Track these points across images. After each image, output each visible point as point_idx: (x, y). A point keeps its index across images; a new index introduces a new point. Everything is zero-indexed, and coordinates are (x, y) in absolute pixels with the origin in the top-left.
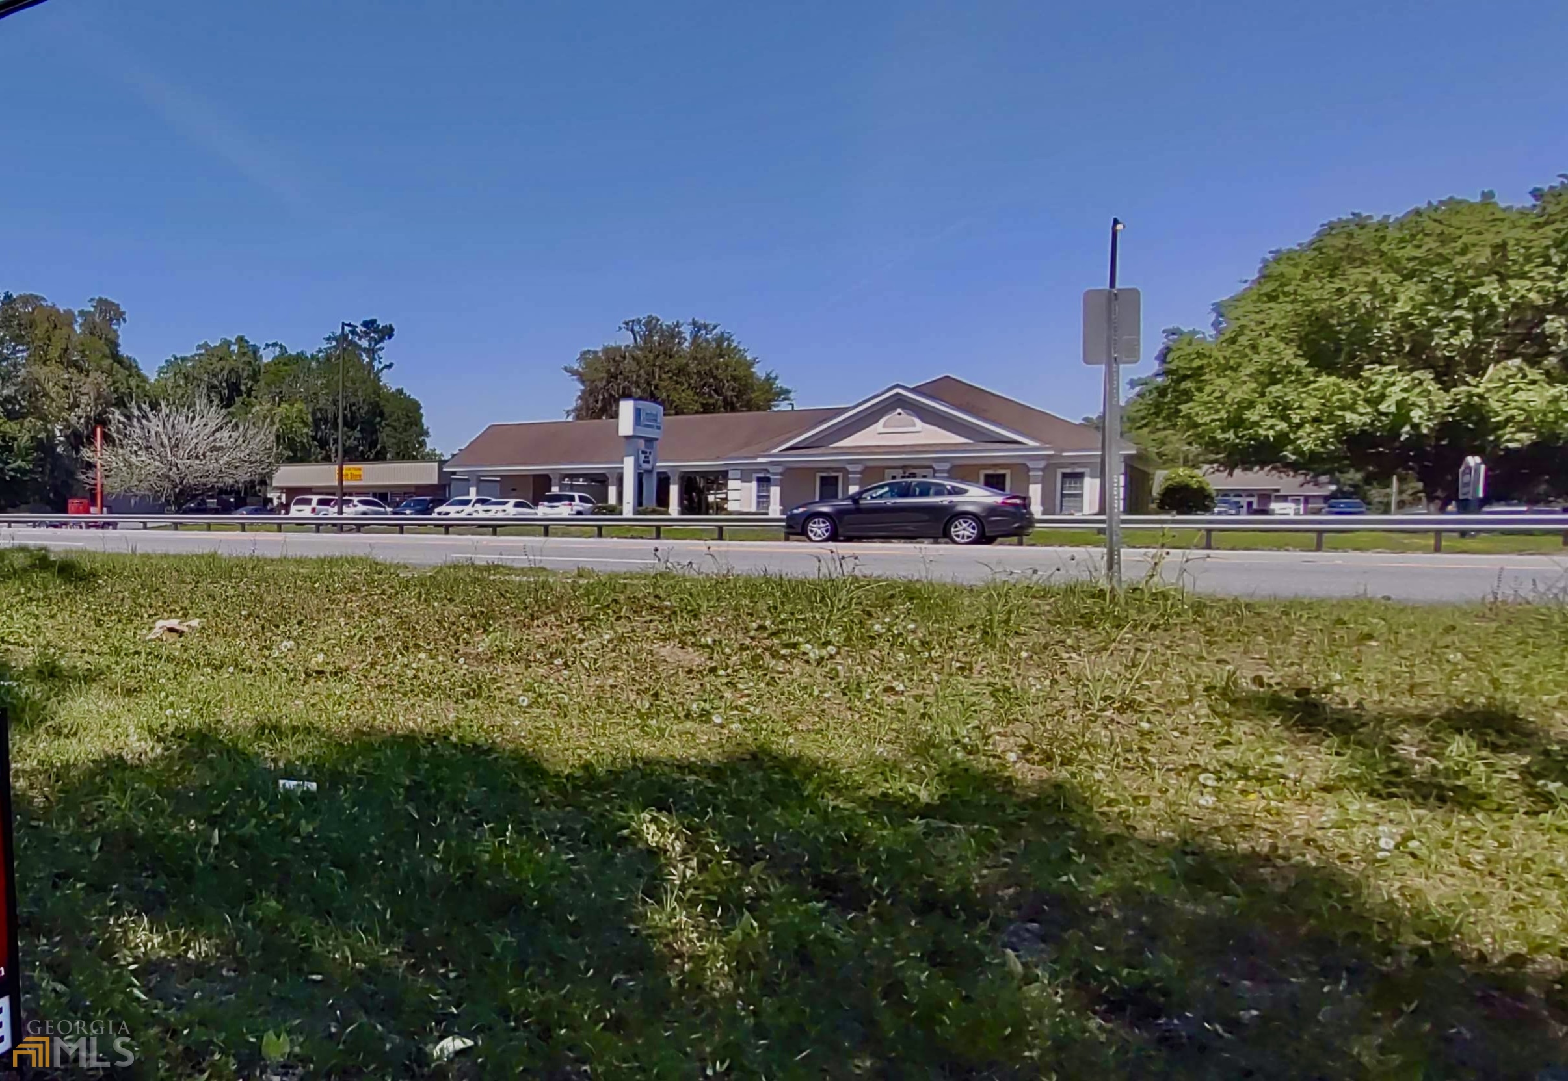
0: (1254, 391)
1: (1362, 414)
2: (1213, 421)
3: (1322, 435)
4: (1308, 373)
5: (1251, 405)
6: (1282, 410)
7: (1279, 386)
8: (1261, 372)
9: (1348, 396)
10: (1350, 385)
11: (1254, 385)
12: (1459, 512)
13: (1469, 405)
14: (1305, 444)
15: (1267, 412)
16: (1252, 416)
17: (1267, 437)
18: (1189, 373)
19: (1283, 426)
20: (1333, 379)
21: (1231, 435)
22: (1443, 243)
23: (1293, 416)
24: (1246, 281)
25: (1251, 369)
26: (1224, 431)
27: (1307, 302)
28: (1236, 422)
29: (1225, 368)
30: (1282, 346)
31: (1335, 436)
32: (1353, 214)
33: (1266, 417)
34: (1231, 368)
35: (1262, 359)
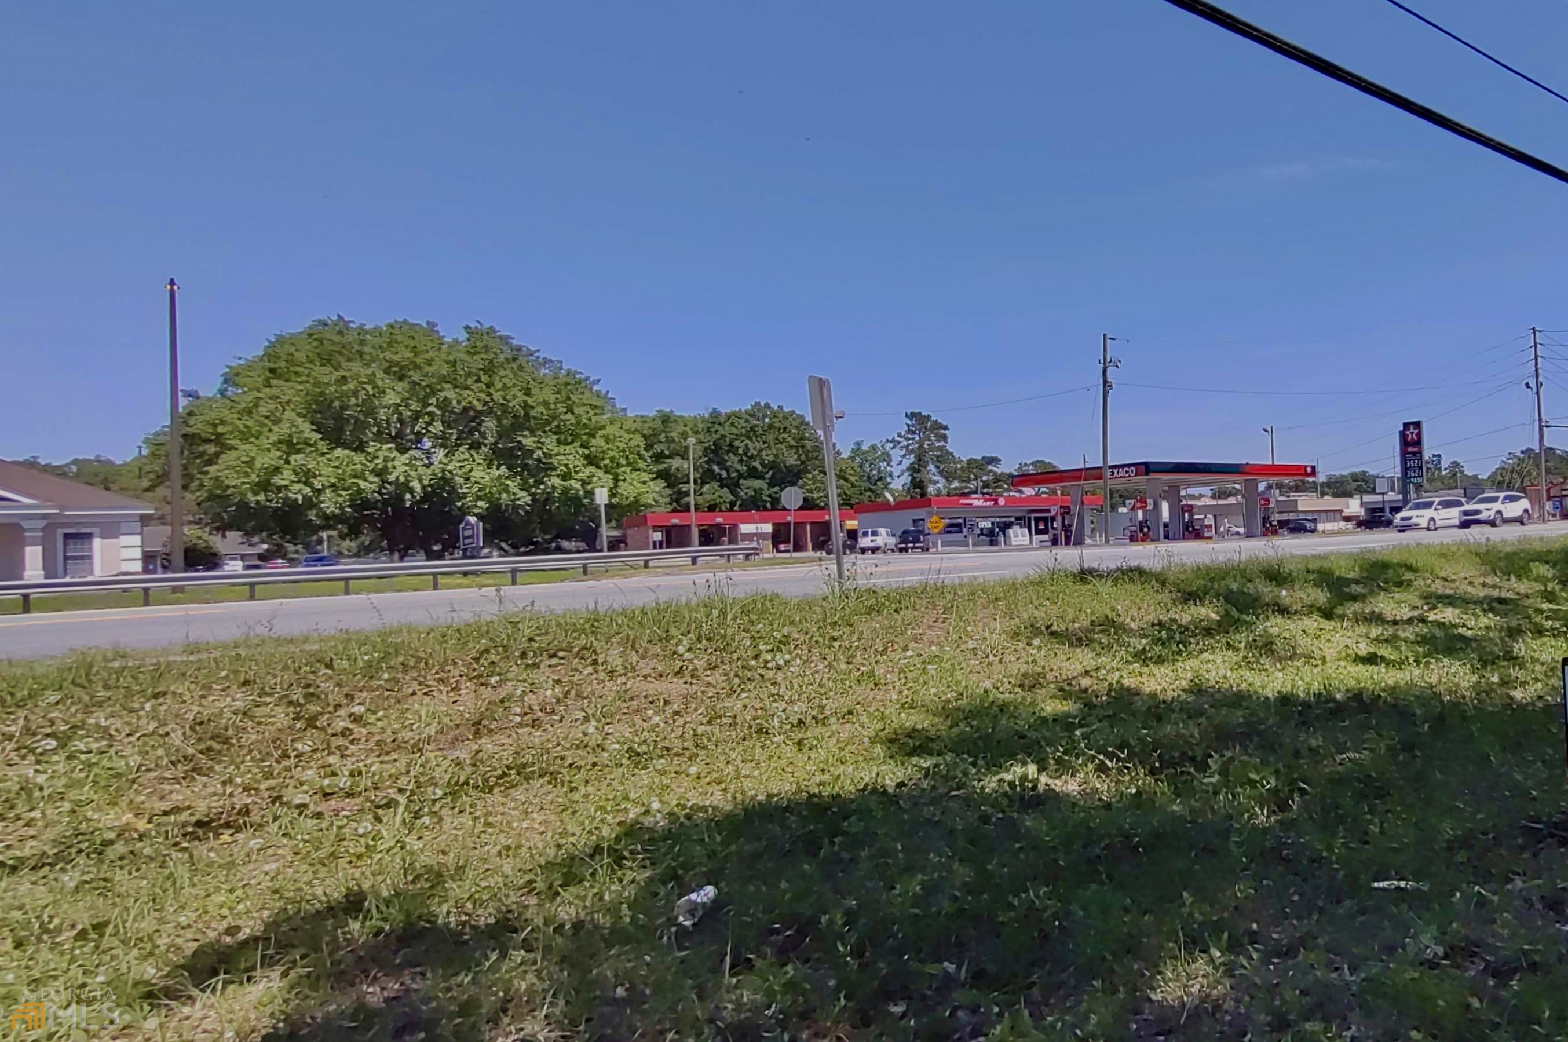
0: (280, 458)
1: (371, 483)
2: (244, 483)
3: (340, 499)
4: (322, 446)
5: (277, 470)
6: (306, 476)
7: (301, 456)
8: (280, 442)
9: (359, 467)
10: (358, 458)
11: (279, 454)
12: (428, 560)
13: (443, 478)
14: (328, 507)
15: (293, 478)
16: (277, 480)
17: (296, 500)
18: (213, 437)
19: (307, 490)
20: (347, 452)
21: (261, 497)
22: (416, 355)
23: (316, 483)
24: (240, 358)
25: (274, 438)
26: (255, 494)
27: (317, 384)
28: (264, 486)
29: (246, 436)
30: (300, 420)
31: (351, 500)
32: (339, 316)
33: (294, 482)
34: (253, 436)
35: (282, 430)
